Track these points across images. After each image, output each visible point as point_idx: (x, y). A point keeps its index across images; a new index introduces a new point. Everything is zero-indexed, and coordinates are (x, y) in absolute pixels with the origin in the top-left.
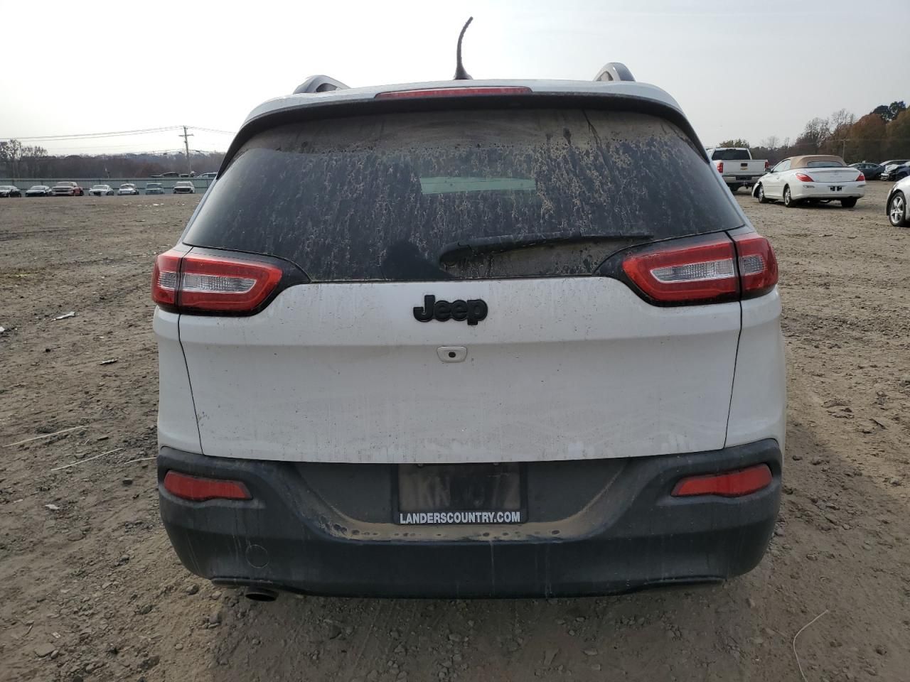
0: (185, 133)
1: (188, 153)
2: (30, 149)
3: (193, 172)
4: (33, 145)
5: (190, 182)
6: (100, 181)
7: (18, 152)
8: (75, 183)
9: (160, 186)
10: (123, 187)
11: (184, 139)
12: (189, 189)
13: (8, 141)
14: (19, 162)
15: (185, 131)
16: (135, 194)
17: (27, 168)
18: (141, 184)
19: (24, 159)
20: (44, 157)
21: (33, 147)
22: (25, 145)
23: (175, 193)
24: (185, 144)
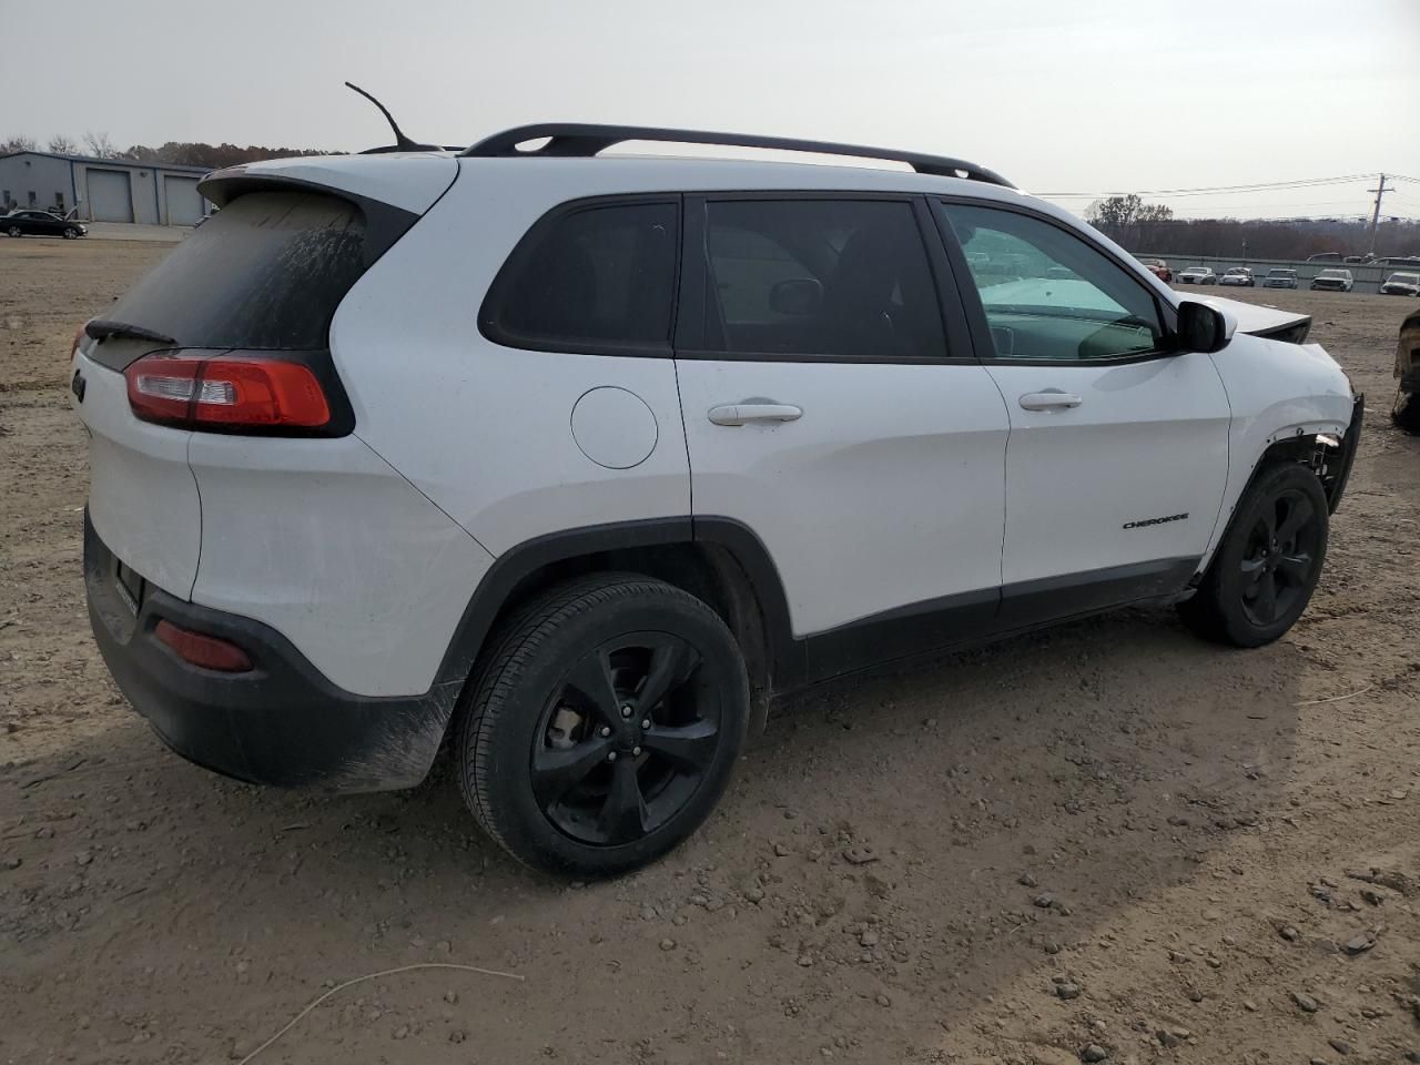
0: (1382, 186)
1: (1375, 219)
2: (1150, 209)
3: (1372, 254)
4: (1156, 203)
5: (1348, 271)
6: (1203, 260)
7: (1134, 213)
8: (1162, 263)
9: (1291, 275)
10: (1231, 273)
11: (1375, 195)
12: (1339, 283)
13: (1125, 196)
14: (1131, 227)
15: (1382, 182)
16: (1246, 284)
17: (1139, 236)
18: (1265, 270)
19: (1141, 223)
20: (1167, 221)
21: (1156, 206)
22: (1145, 203)
23: (1313, 288)
24: (1375, 206)
